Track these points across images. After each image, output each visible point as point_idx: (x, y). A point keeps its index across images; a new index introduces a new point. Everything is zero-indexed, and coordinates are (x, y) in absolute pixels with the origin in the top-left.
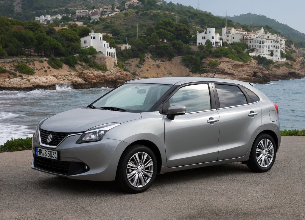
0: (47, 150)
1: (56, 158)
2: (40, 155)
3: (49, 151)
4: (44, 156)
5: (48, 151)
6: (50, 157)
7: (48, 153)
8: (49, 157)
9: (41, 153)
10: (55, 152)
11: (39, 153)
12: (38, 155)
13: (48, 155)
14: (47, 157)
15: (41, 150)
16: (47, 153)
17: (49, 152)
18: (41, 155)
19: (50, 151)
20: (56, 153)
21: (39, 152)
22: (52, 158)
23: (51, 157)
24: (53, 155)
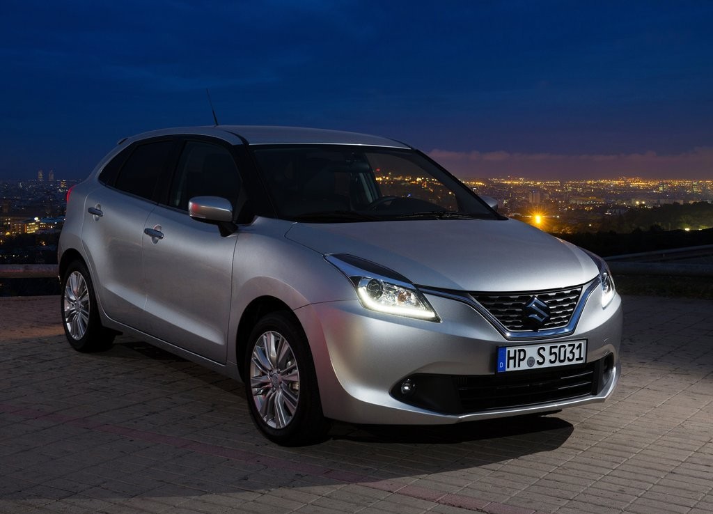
0: (547, 347)
1: (580, 359)
2: (517, 369)
3: (556, 347)
4: (536, 366)
5: (551, 348)
6: (557, 364)
7: (551, 354)
8: (554, 362)
9: (520, 360)
10: (577, 344)
11: (512, 362)
12: (511, 368)
13: (553, 358)
14: (547, 365)
15: (520, 351)
16: (546, 354)
17: (553, 350)
18: (524, 366)
19: (559, 345)
20: (580, 346)
21: (514, 358)
22: (566, 363)
23: (563, 361)
24: (571, 352)
